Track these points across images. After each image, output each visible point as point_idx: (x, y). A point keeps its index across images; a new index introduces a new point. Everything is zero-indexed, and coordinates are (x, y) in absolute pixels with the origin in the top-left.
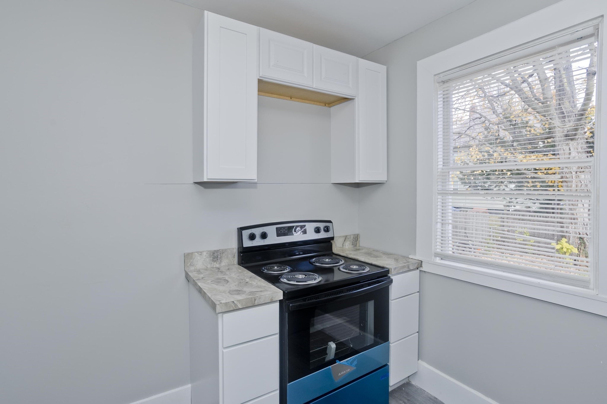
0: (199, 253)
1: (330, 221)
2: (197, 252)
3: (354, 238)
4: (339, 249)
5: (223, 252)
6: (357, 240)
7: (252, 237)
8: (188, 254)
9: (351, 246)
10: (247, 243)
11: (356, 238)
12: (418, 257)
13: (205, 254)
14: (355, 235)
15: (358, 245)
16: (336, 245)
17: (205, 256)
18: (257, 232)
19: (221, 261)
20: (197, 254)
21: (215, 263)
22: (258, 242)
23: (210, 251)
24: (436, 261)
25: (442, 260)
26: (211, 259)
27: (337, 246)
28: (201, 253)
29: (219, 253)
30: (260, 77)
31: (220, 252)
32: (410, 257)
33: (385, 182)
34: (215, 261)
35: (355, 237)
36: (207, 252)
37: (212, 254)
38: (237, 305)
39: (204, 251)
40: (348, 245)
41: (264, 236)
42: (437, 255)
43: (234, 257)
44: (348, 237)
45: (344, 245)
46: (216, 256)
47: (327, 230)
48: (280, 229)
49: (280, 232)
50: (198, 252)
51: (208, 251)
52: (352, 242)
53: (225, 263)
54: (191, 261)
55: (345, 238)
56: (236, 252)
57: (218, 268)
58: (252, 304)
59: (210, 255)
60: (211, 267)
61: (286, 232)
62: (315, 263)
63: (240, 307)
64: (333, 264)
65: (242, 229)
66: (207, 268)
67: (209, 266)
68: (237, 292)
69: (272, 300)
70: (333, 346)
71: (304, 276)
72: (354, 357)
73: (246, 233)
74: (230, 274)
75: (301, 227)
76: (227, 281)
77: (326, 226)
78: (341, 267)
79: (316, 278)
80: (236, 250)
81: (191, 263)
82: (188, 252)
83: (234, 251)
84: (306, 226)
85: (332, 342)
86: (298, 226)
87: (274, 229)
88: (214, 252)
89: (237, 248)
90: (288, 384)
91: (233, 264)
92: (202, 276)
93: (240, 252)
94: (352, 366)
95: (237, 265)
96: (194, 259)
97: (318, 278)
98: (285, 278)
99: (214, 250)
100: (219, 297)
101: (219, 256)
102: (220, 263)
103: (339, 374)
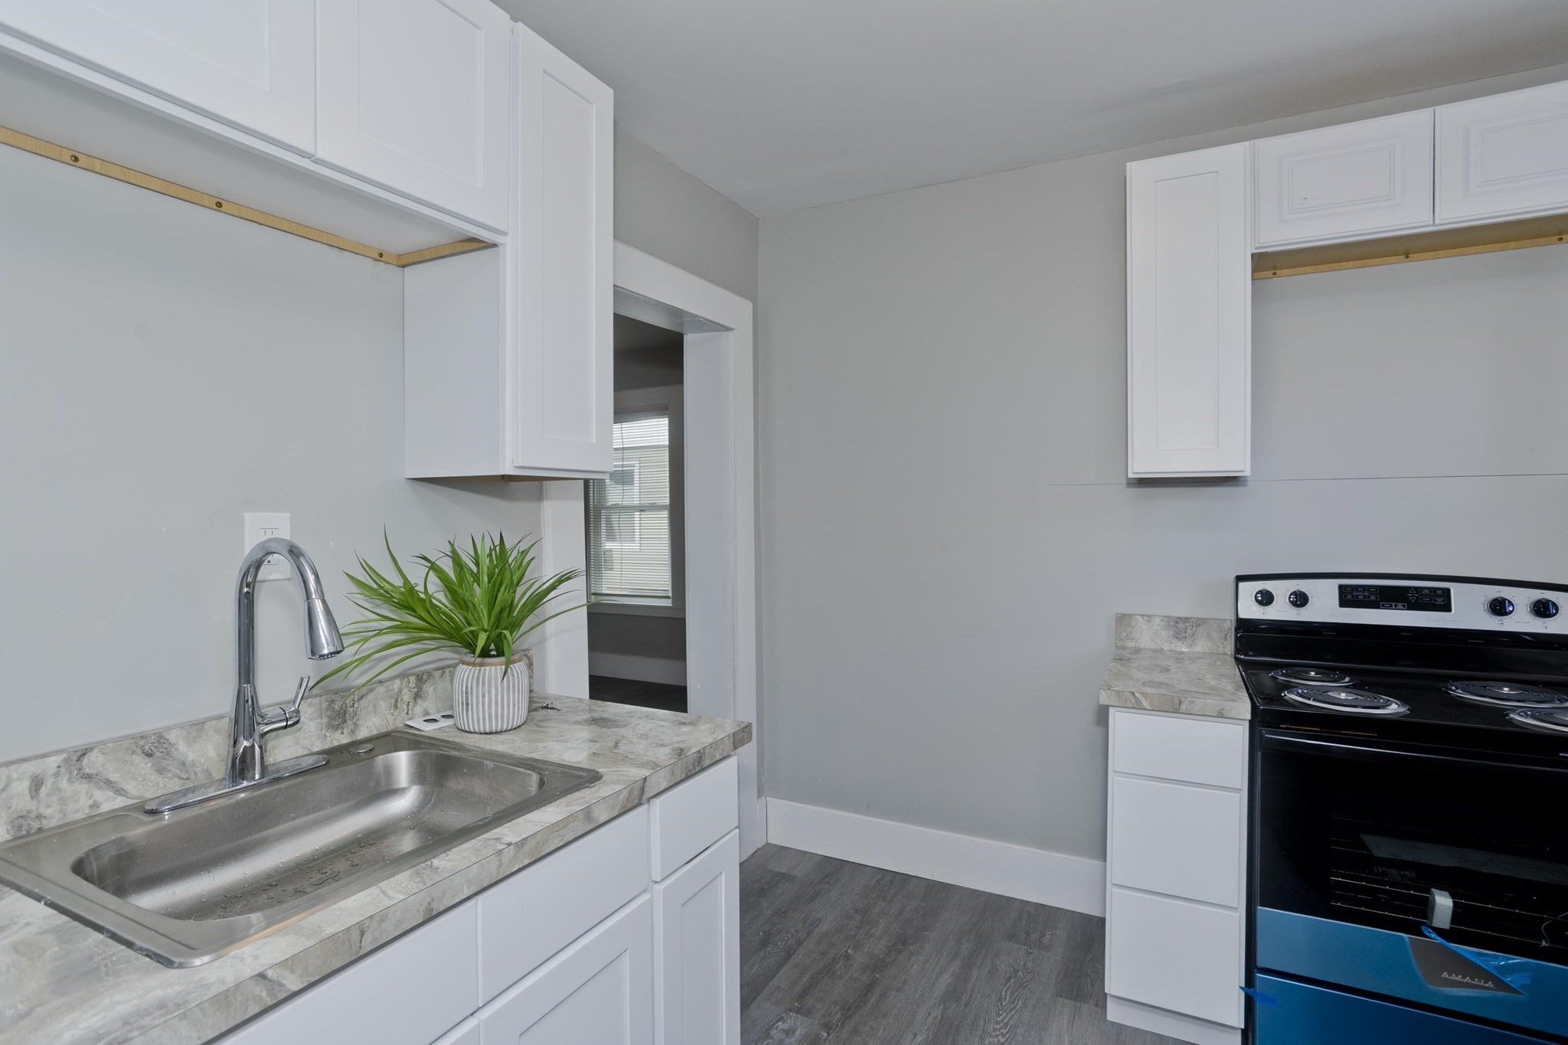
0: (1145, 618)
2: (1140, 615)
5: (1200, 622)
7: (1266, 599)
8: (1124, 616)
10: (1250, 610)
13: (1157, 620)
17: (1158, 624)
18: (1281, 590)
20: (1141, 618)
21: (1180, 644)
22: (1281, 611)
23: (1169, 617)
26: (1172, 633)
28: (1149, 618)
29: (1188, 624)
30: (1257, 249)
31: (1192, 623)
34: (1180, 639)
36: (1162, 618)
37: (1172, 623)
38: (1140, 701)
39: (1156, 616)
41: (1300, 600)
43: (1225, 639)
46: (1181, 627)
47: (1545, 609)
48: (1352, 590)
49: (1349, 597)
50: (1144, 615)
51: (1166, 617)
53: (1201, 646)
54: (1129, 629)
56: (1231, 629)
57: (1181, 653)
58: (1173, 706)
59: (1169, 625)
60: (1171, 651)
61: (1373, 598)
62: (1453, 688)
63: (1147, 707)
64: (1519, 701)
65: (1240, 579)
66: (1162, 649)
67: (1166, 647)
68: (1160, 685)
69: (1223, 714)
70: (1443, 902)
71: (1354, 697)
72: (1518, 960)
73: (1249, 589)
74: (1190, 664)
75: (1431, 591)
76: (1168, 670)
77: (1544, 601)
78: (1524, 709)
79: (1390, 707)
80: (1230, 625)
81: (1128, 633)
82: (1124, 612)
83: (1226, 625)
84: (1448, 591)
85: (1446, 893)
86: (1417, 589)
87: (1332, 587)
88: (1178, 620)
89: (1233, 618)
90: (1259, 907)
91: (1222, 654)
92: (1134, 656)
93: (1237, 629)
94: (1504, 980)
95: (1231, 657)
96: (1134, 627)
97: (1394, 708)
98: (1300, 691)
99: (1179, 616)
100: (1117, 683)
101: (1189, 631)
102: (1191, 646)
103: (1445, 975)
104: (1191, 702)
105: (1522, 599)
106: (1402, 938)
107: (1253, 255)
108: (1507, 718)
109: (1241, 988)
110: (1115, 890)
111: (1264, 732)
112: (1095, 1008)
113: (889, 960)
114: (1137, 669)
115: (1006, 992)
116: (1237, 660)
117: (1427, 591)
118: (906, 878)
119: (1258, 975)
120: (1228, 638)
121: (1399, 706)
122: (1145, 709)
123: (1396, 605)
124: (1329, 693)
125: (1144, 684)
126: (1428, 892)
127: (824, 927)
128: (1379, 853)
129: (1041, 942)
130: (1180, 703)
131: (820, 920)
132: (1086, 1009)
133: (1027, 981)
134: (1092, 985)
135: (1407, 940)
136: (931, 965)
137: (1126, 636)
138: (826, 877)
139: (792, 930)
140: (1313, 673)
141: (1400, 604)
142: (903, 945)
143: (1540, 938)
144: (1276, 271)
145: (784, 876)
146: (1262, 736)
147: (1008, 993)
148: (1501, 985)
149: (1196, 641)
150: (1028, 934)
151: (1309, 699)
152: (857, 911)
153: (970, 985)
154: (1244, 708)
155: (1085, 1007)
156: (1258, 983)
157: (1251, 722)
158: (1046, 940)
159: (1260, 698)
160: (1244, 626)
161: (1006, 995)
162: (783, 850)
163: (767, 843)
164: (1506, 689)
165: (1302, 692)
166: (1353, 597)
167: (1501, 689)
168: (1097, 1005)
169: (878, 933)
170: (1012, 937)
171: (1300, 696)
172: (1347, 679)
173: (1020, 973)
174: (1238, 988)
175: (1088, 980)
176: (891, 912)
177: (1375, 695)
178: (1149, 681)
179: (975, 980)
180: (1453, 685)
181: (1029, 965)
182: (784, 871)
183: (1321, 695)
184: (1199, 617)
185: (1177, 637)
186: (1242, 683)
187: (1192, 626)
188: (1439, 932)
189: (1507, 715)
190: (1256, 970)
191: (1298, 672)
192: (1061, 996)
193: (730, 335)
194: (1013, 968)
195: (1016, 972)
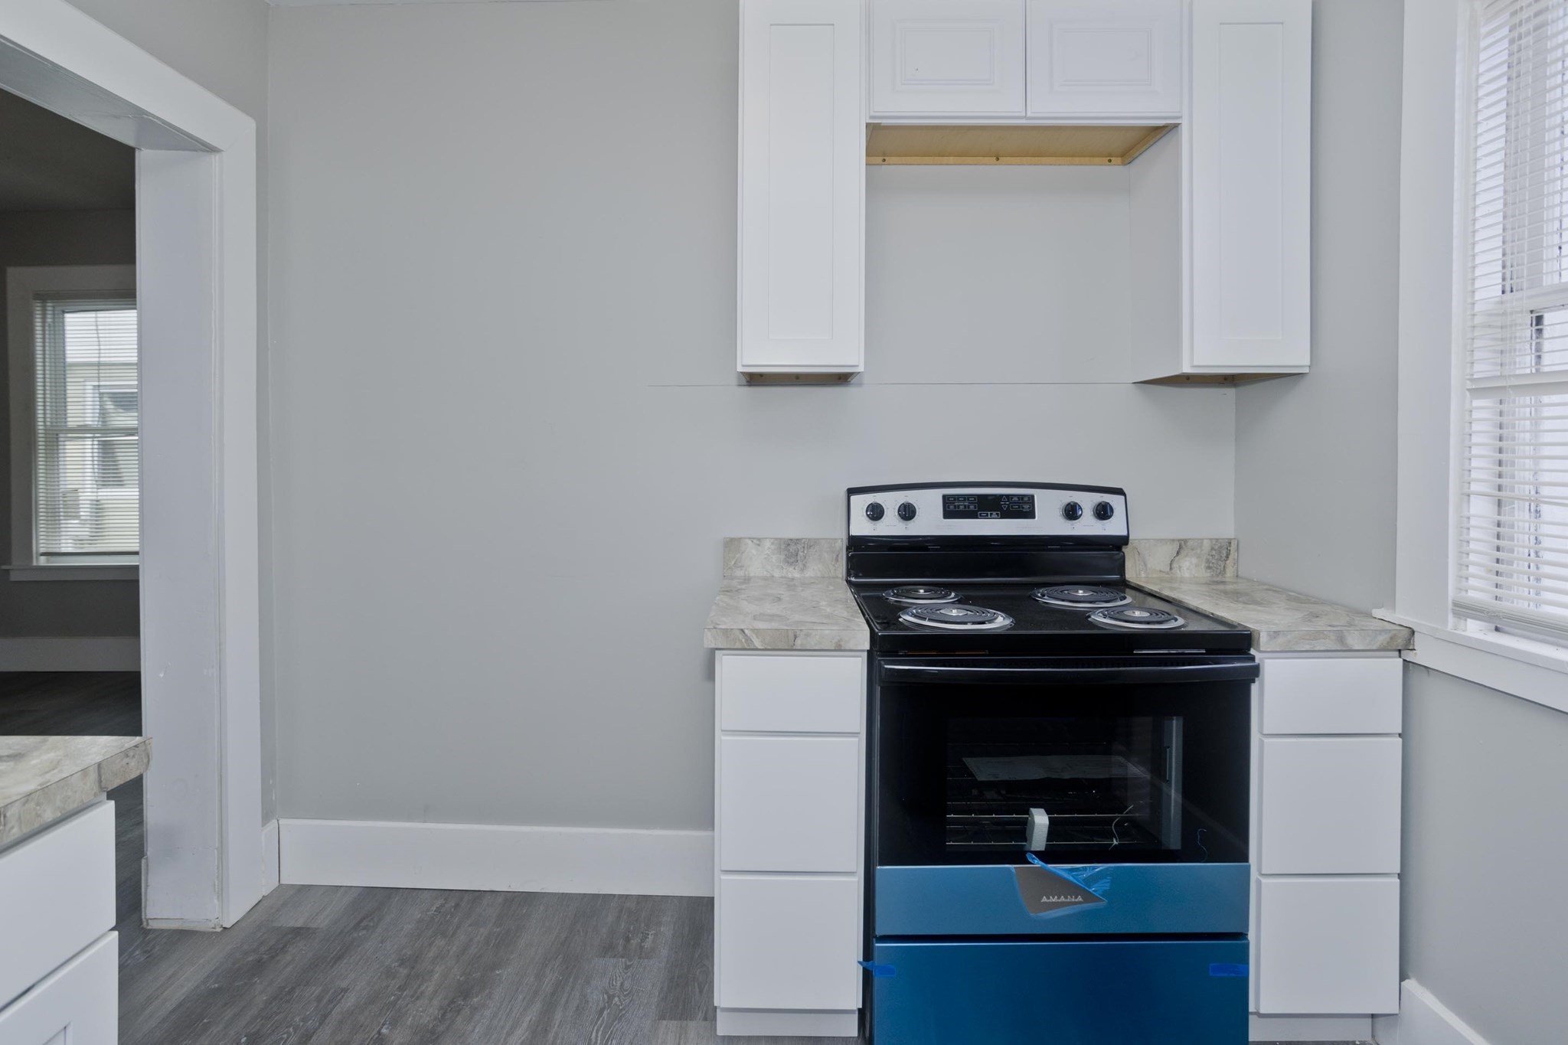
0: (755, 541)
1: (1121, 489)
2: (749, 538)
3: (1212, 549)
4: (1154, 576)
5: (811, 544)
6: (1227, 557)
7: (877, 513)
8: (732, 540)
9: (1204, 574)
10: (863, 527)
11: (1222, 552)
12: (1402, 615)
13: (767, 544)
14: (1217, 540)
15: (1230, 573)
16: (1145, 565)
17: (769, 548)
18: (891, 502)
19: (804, 565)
20: (750, 542)
21: (791, 569)
22: (891, 526)
23: (780, 539)
24: (1463, 633)
25: (1497, 634)
26: (783, 557)
27: (1149, 566)
28: (759, 541)
29: (799, 547)
30: (872, 117)
31: (803, 545)
32: (1378, 613)
33: (1306, 370)
34: (791, 564)
35: (1216, 547)
36: (772, 540)
37: (783, 546)
38: (751, 640)
39: (766, 538)
40: (1190, 568)
41: (907, 512)
42: (1465, 610)
43: (837, 560)
44: (1190, 543)
45: (1175, 565)
46: (793, 550)
47: (1103, 512)
48: (955, 500)
49: (953, 508)
50: (754, 538)
51: (776, 539)
52: (1208, 561)
53: (814, 570)
54: (737, 556)
55: (1181, 547)
56: (841, 549)
57: (793, 579)
58: (787, 644)
59: (780, 548)
60: (782, 577)
61: (972, 507)
62: (1039, 595)
63: (758, 644)
64: (1091, 602)
65: (852, 491)
66: (773, 576)
67: (777, 574)
68: (772, 617)
69: (840, 645)
70: (1040, 819)
71: (965, 612)
72: (1101, 867)
73: (860, 502)
74: (803, 590)
75: (1019, 498)
76: (779, 599)
77: (1103, 504)
78: (1102, 610)
79: (996, 621)
80: (842, 544)
81: (737, 560)
82: (733, 536)
83: (837, 545)
84: (1033, 497)
85: (1042, 811)
86: (1008, 496)
87: (936, 497)
88: (789, 542)
89: (845, 537)
90: (878, 867)
91: (833, 578)
92: (744, 587)
93: (848, 548)
94: (1090, 890)
95: (842, 579)
96: (743, 553)
97: (1000, 622)
98: (914, 611)
99: (791, 537)
100: (724, 619)
101: (801, 554)
102: (802, 570)
103: (1044, 899)
104: (807, 635)
105: (1088, 502)
106: (1008, 868)
107: (868, 125)
108: (1089, 619)
109: (859, 962)
110: (724, 877)
111: (882, 663)
112: (704, 1023)
113: (442, 1028)
114: (746, 600)
115: (597, 1033)
116: (849, 582)
117: (1016, 499)
118: (477, 895)
119: (877, 945)
120: (839, 560)
121: (1004, 619)
122: (757, 649)
123: (991, 514)
124: (941, 611)
125: (755, 618)
126: (1027, 812)
127: (349, 1001)
128: (982, 777)
129: (641, 947)
130: (796, 637)
131: (345, 990)
132: (694, 1026)
133: (623, 1009)
134: (701, 992)
135: (1014, 871)
136: (500, 1019)
137: (735, 563)
138: (361, 921)
139: (297, 1019)
140: (922, 591)
141: (994, 513)
142: (464, 999)
143: (1111, 836)
144: (885, 158)
145: (298, 932)
146: (880, 666)
147: (600, 1033)
148: (1089, 897)
149: (808, 565)
150: (628, 940)
151: (924, 619)
152: (402, 962)
153: (551, 1036)
154: (861, 636)
155: (692, 1024)
156: (876, 954)
157: (869, 652)
158: (648, 944)
159: (878, 623)
160: (856, 544)
161: (597, 1036)
162: (303, 890)
163: (280, 885)
164: (1081, 592)
165: (917, 612)
166: (955, 506)
167: (1077, 592)
168: (705, 1019)
169: (431, 989)
170: (608, 949)
171: (915, 616)
172: (953, 594)
173: (616, 999)
174: (856, 962)
175: (696, 985)
176: (451, 952)
177: (982, 609)
178: (761, 614)
179: (558, 1027)
180: (1039, 593)
181: (627, 985)
182: (299, 924)
183: (932, 613)
184: (809, 537)
185: (788, 562)
186: (858, 608)
187: (804, 548)
188: (1038, 854)
189: (1089, 617)
190: (874, 940)
191: (908, 591)
192: (664, 1019)
193: (215, 158)
194: (607, 993)
195: (611, 998)
